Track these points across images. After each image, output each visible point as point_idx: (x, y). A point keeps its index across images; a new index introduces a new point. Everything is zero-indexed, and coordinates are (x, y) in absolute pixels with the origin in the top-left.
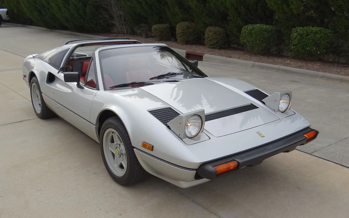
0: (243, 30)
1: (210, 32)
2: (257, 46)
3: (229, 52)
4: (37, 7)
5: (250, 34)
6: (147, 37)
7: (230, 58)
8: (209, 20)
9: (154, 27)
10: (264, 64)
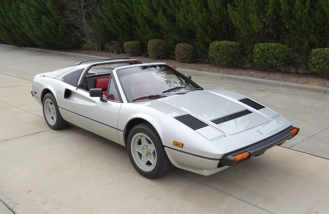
0: (211, 46)
1: (180, 48)
2: (224, 60)
3: (199, 66)
4: (6, 26)
5: (218, 49)
6: (119, 53)
7: (200, 71)
8: (178, 37)
9: (126, 44)
10: (231, 76)
